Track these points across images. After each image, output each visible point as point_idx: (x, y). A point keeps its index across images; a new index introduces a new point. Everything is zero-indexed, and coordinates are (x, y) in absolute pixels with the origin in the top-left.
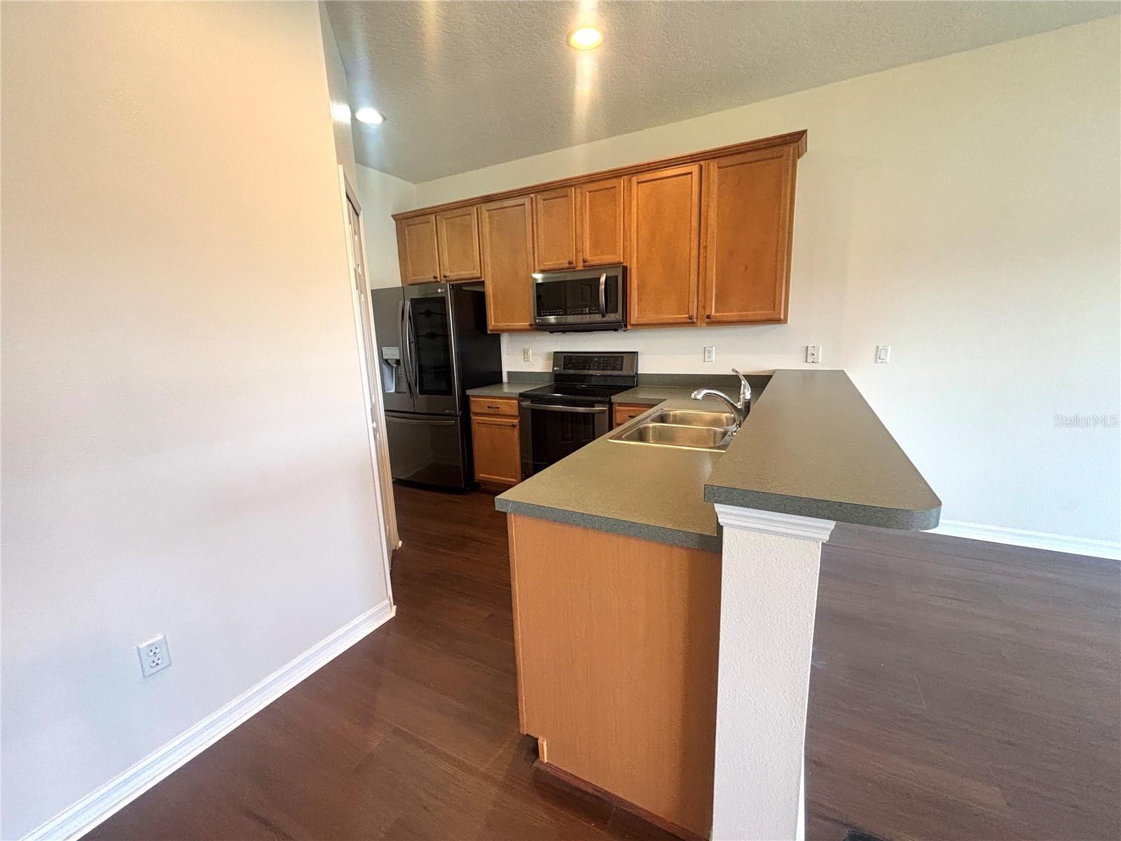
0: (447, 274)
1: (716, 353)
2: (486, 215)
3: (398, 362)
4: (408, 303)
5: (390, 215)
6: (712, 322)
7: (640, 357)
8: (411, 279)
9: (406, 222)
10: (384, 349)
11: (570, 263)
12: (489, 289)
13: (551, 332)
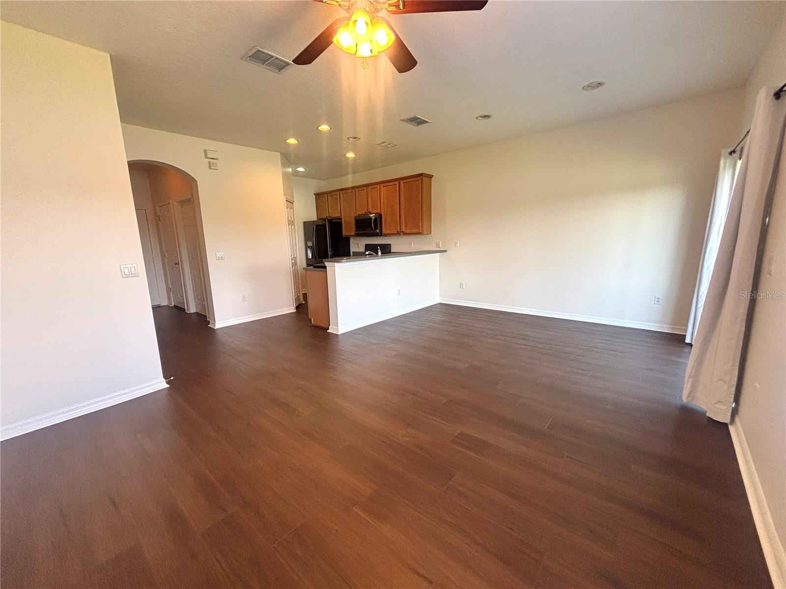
0: (330, 215)
1: (414, 244)
2: (342, 195)
3: (311, 247)
4: (315, 226)
5: (313, 193)
6: (405, 234)
7: (392, 246)
8: (319, 217)
9: (318, 196)
10: (308, 242)
11: (366, 212)
12: (343, 221)
13: (362, 236)
